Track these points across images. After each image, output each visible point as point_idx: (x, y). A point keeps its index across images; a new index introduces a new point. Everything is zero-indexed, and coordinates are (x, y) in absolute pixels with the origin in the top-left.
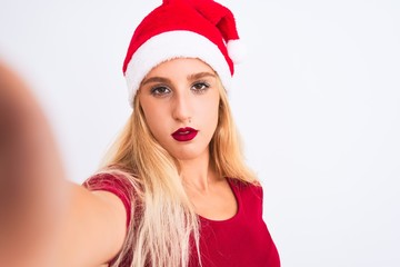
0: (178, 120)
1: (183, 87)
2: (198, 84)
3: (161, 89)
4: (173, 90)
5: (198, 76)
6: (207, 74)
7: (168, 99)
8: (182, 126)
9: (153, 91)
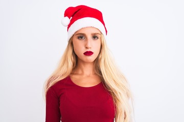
0: (87, 48)
1: (89, 37)
2: (95, 37)
3: (81, 37)
4: (86, 38)
5: (95, 34)
6: (98, 34)
7: (83, 41)
8: (88, 50)
9: (78, 38)
